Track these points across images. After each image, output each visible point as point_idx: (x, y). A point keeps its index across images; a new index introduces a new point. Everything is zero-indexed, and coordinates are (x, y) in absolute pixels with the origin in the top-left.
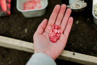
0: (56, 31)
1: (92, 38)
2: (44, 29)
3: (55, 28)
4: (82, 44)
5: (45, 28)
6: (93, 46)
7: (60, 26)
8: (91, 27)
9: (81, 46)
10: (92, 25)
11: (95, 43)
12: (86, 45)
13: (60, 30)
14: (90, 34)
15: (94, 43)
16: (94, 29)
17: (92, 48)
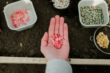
0: (57, 39)
1: (82, 40)
2: (47, 42)
3: (55, 37)
4: (74, 48)
5: (48, 40)
6: (84, 48)
7: (59, 34)
8: (80, 30)
9: (74, 50)
10: (80, 28)
11: (86, 45)
12: (78, 48)
13: (60, 37)
14: (80, 37)
15: (84, 46)
16: (82, 32)
17: (84, 50)
